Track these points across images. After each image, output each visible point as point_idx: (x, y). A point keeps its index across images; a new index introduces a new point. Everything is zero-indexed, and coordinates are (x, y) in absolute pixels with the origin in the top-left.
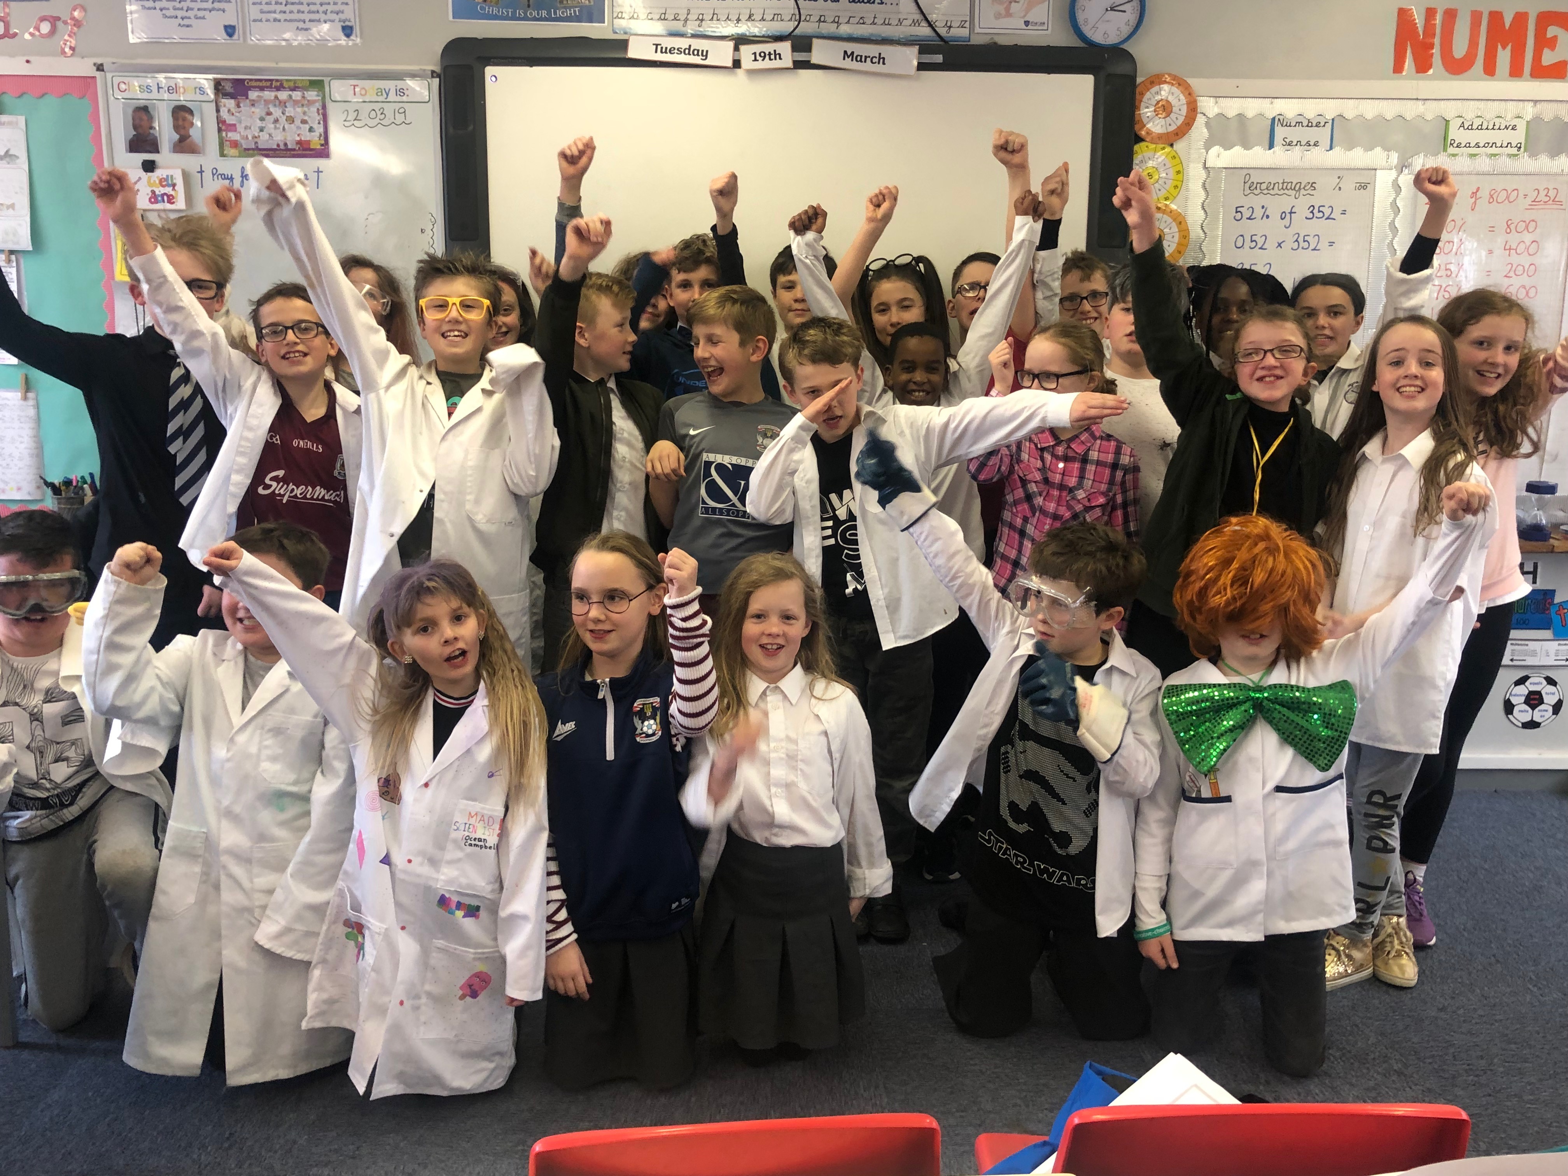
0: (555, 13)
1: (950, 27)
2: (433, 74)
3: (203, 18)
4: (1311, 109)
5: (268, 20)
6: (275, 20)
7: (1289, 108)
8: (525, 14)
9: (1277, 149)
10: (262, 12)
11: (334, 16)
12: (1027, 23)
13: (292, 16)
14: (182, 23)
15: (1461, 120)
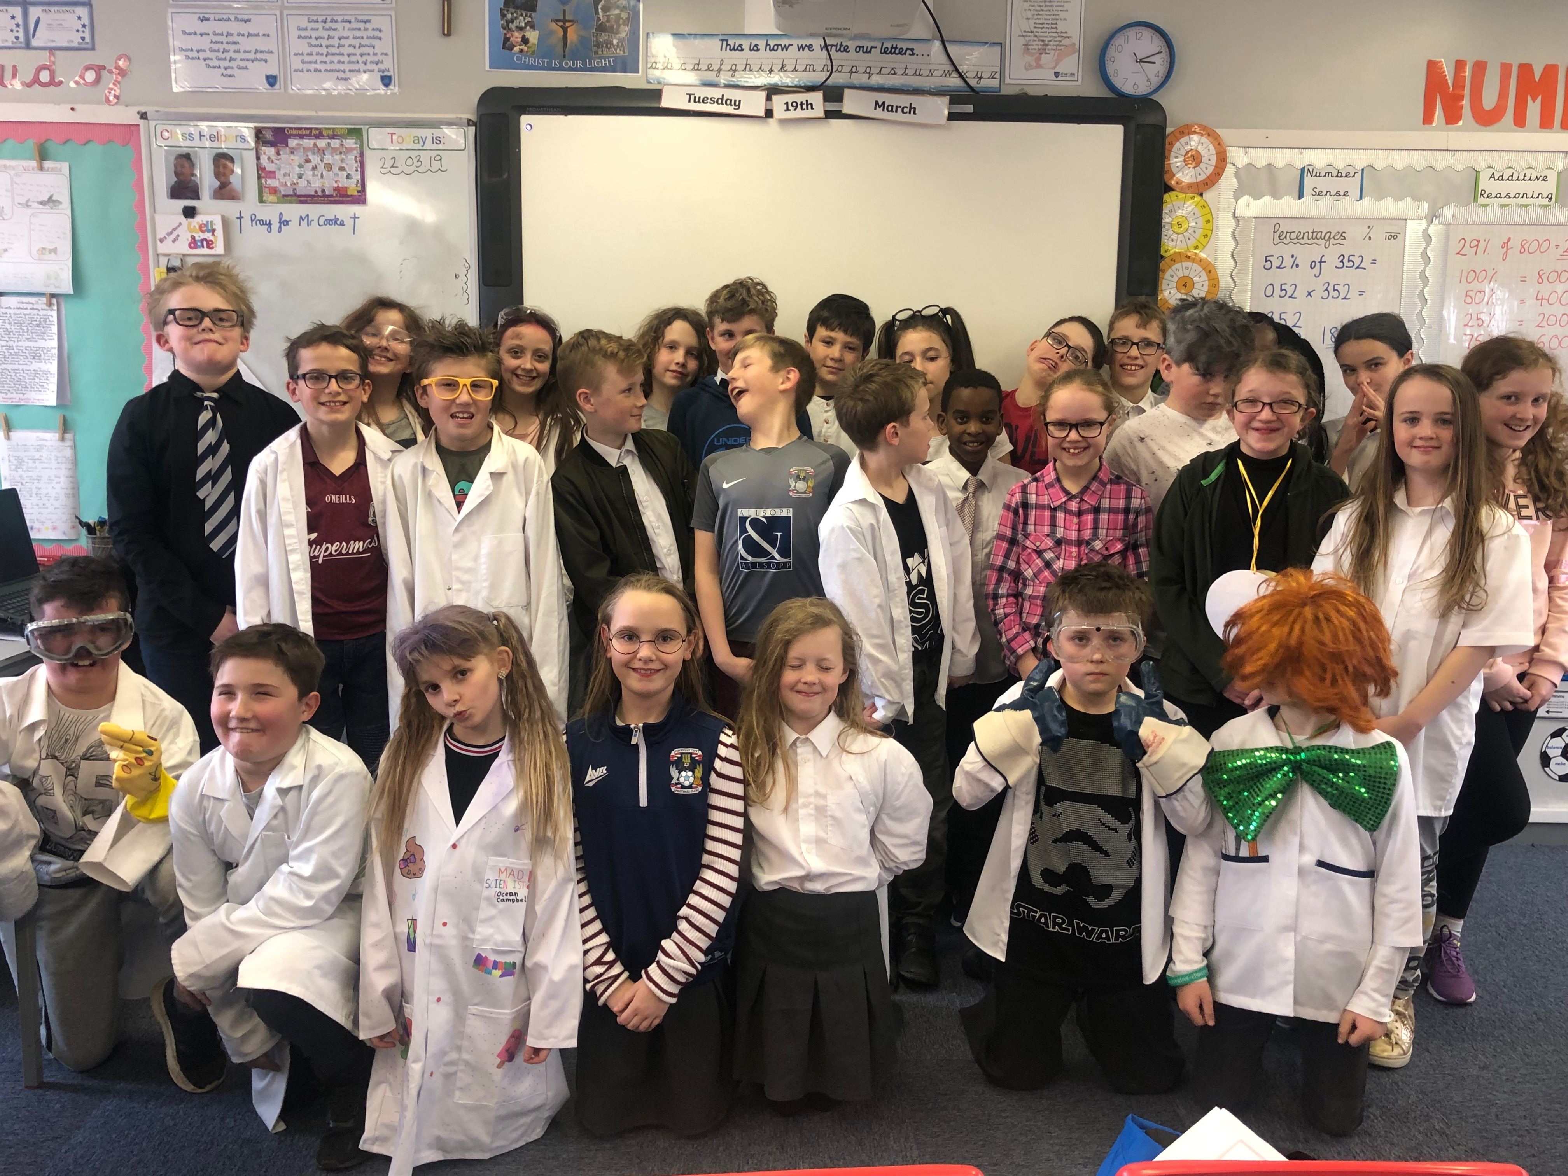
0: (590, 64)
1: (981, 78)
2: (470, 122)
3: (246, 68)
4: (1340, 159)
5: (309, 70)
6: (316, 70)
7: (1318, 159)
8: (561, 64)
9: (1307, 198)
10: (303, 62)
11: (374, 67)
12: (1057, 74)
13: (333, 67)
14: (225, 73)
15: (1491, 171)
